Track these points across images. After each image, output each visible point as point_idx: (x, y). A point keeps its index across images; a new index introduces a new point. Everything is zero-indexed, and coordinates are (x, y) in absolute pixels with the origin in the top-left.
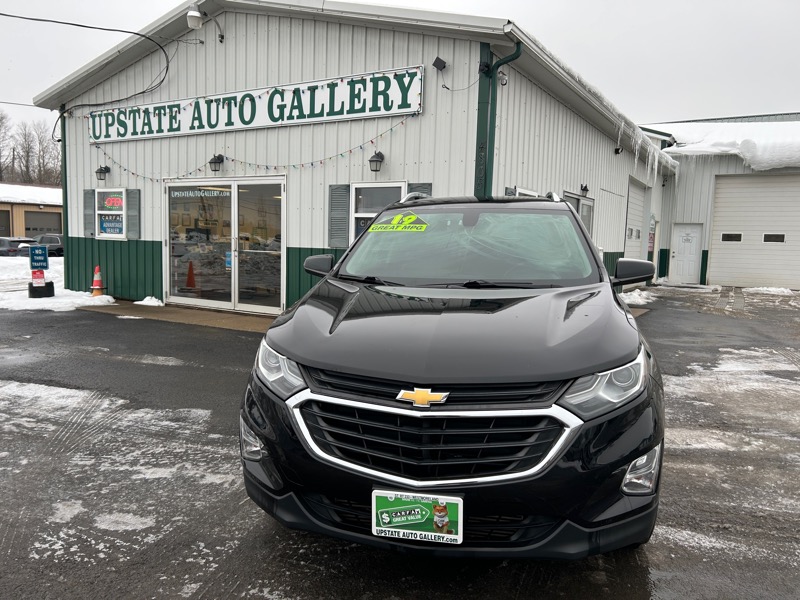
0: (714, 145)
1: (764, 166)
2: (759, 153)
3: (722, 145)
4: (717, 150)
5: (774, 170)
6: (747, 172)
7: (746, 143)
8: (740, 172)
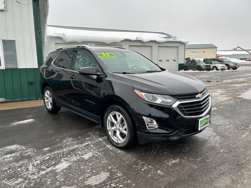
0: (54, 34)
1: (68, 41)
2: (67, 37)
3: (56, 34)
4: (55, 35)
5: (71, 42)
6: (64, 42)
7: (63, 34)
8: (62, 42)
